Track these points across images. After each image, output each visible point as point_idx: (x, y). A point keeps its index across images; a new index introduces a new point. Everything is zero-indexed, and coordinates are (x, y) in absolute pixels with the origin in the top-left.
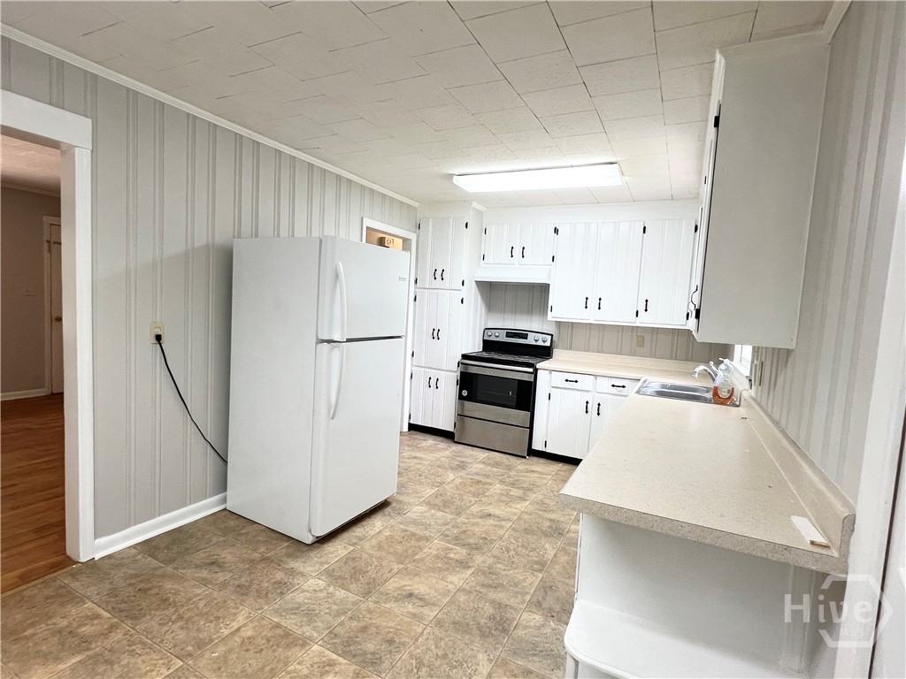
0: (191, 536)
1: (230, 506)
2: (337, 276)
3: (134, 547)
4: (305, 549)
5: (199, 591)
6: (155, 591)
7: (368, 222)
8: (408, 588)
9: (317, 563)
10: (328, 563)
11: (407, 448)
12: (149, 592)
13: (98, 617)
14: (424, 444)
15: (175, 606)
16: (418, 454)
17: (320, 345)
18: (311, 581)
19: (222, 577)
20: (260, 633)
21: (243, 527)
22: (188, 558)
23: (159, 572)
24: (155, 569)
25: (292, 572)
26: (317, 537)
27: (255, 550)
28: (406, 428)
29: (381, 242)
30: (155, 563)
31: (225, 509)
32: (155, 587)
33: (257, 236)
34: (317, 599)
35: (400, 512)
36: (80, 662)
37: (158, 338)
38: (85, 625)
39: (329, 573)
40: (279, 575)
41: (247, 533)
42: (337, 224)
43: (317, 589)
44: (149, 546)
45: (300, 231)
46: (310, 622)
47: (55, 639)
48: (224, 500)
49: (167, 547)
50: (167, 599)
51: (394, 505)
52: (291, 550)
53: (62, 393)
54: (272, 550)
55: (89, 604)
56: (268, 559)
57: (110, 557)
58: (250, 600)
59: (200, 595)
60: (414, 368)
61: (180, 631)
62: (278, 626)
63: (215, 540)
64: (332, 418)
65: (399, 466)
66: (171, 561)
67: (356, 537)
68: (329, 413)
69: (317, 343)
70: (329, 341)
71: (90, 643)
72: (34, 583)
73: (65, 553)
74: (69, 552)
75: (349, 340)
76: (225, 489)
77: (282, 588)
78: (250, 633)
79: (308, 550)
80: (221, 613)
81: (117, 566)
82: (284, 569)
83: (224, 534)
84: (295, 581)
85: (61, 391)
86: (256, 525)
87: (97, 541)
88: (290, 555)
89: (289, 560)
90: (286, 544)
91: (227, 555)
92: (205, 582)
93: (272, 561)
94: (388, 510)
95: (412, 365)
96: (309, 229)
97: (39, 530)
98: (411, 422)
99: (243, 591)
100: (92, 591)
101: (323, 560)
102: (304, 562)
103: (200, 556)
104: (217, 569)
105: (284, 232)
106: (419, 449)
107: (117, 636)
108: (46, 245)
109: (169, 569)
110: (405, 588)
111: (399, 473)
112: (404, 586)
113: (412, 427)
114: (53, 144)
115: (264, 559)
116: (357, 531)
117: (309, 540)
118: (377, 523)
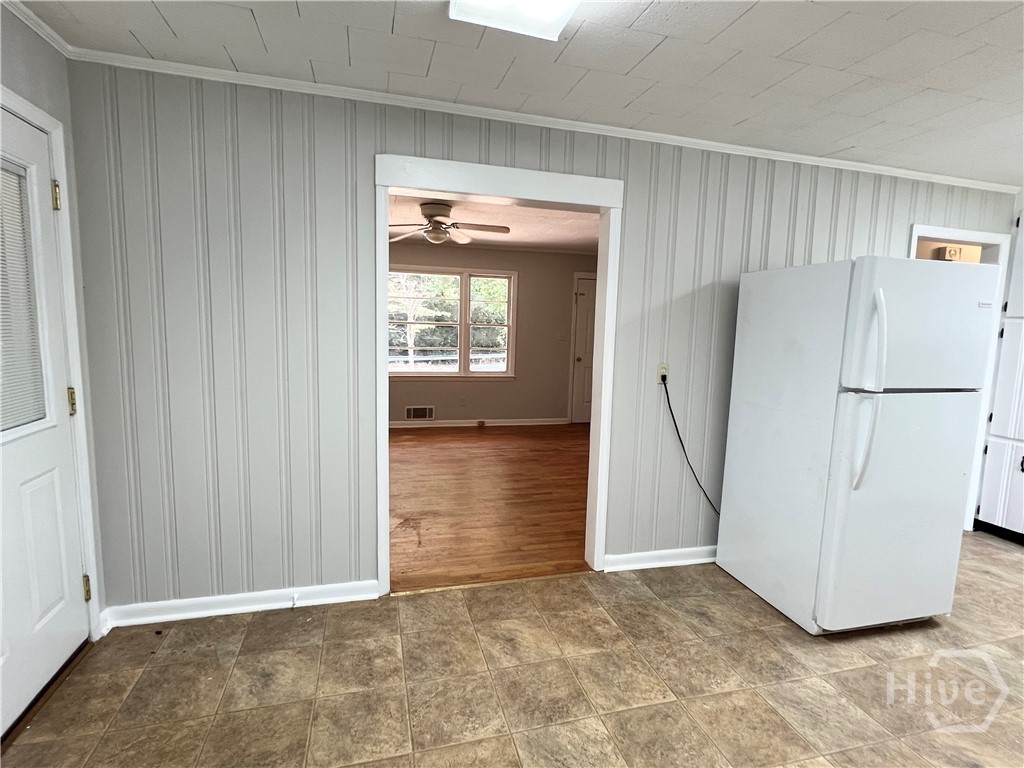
0: (682, 579)
1: (719, 561)
2: (875, 307)
3: (634, 571)
4: (808, 638)
5: (690, 637)
6: (651, 619)
7: (920, 230)
8: (972, 755)
9: (824, 661)
10: (837, 666)
11: (970, 556)
12: (647, 618)
13: (608, 623)
14: (1004, 556)
15: (668, 641)
16: (993, 569)
17: (843, 395)
18: (814, 680)
19: (712, 632)
20: (754, 709)
21: (734, 589)
22: (680, 600)
23: (654, 603)
24: (651, 599)
25: (790, 658)
26: (824, 630)
27: (747, 617)
28: (970, 527)
29: (939, 254)
30: (650, 593)
31: (714, 563)
32: (652, 616)
33: (766, 268)
34: (824, 704)
35: (956, 643)
36: (597, 654)
37: (664, 378)
38: (600, 625)
39: (841, 681)
40: (775, 656)
41: (738, 596)
42: (872, 238)
43: (824, 692)
44: (644, 574)
45: (820, 257)
46: (814, 727)
47: (579, 627)
48: (714, 553)
49: (661, 582)
50: (662, 632)
51: (945, 629)
52: (790, 633)
53: (589, 424)
54: (766, 625)
55: (601, 609)
56: (762, 632)
57: (615, 574)
58: (742, 669)
59: (690, 640)
60: (992, 439)
61: (672, 667)
62: (774, 711)
63: (705, 591)
64: (856, 488)
65: (957, 578)
66: (664, 597)
67: (881, 651)
68: (852, 482)
69: (839, 392)
70: (857, 391)
71: (604, 642)
72: (566, 575)
73: (583, 558)
74: (587, 559)
75: (886, 391)
76: (715, 542)
77: (778, 672)
78: (742, 703)
79: (810, 642)
80: (711, 668)
81: (622, 585)
82: (779, 651)
83: (714, 589)
84: (795, 670)
85: (587, 421)
86: (747, 591)
87: (607, 556)
88: (788, 639)
89: (788, 644)
90: (783, 624)
91: (716, 610)
92: (696, 630)
93: (767, 637)
94: (935, 632)
95: (988, 433)
96: (832, 252)
97: (568, 533)
98: (981, 518)
99: (735, 656)
100: (602, 598)
101: (832, 660)
102: (805, 653)
103: (690, 602)
104: (707, 622)
105: (798, 259)
106: (996, 562)
107: (621, 646)
108: (574, 297)
109: (663, 604)
110: (965, 752)
111: (956, 589)
112: (965, 749)
113: (980, 526)
114: (594, 209)
115: (756, 631)
116: (884, 644)
117: (814, 630)
118: (914, 645)
